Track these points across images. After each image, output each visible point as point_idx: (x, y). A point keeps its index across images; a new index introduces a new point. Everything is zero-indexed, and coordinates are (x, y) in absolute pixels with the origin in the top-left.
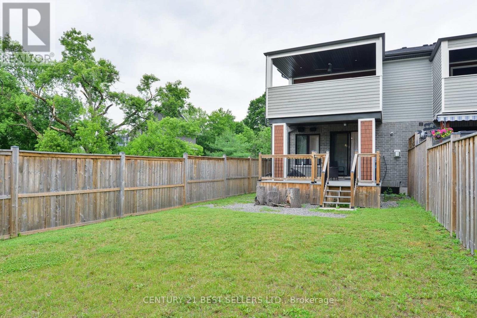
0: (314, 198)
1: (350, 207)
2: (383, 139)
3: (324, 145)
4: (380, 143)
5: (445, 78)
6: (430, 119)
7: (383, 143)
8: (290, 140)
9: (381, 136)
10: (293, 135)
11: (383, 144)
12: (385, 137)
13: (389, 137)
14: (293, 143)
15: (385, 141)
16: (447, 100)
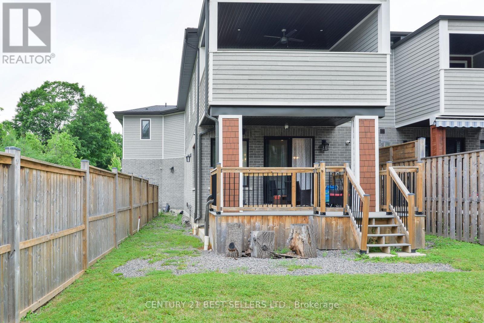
0: (328, 239)
1: (410, 251)
2: (336, 150)
3: (255, 157)
4: (333, 155)
5: (445, 70)
6: (392, 125)
7: (336, 155)
8: (203, 147)
9: (334, 145)
10: (208, 139)
11: (336, 158)
12: (339, 148)
13: (343, 148)
14: (207, 151)
15: (338, 152)
16: (447, 98)
